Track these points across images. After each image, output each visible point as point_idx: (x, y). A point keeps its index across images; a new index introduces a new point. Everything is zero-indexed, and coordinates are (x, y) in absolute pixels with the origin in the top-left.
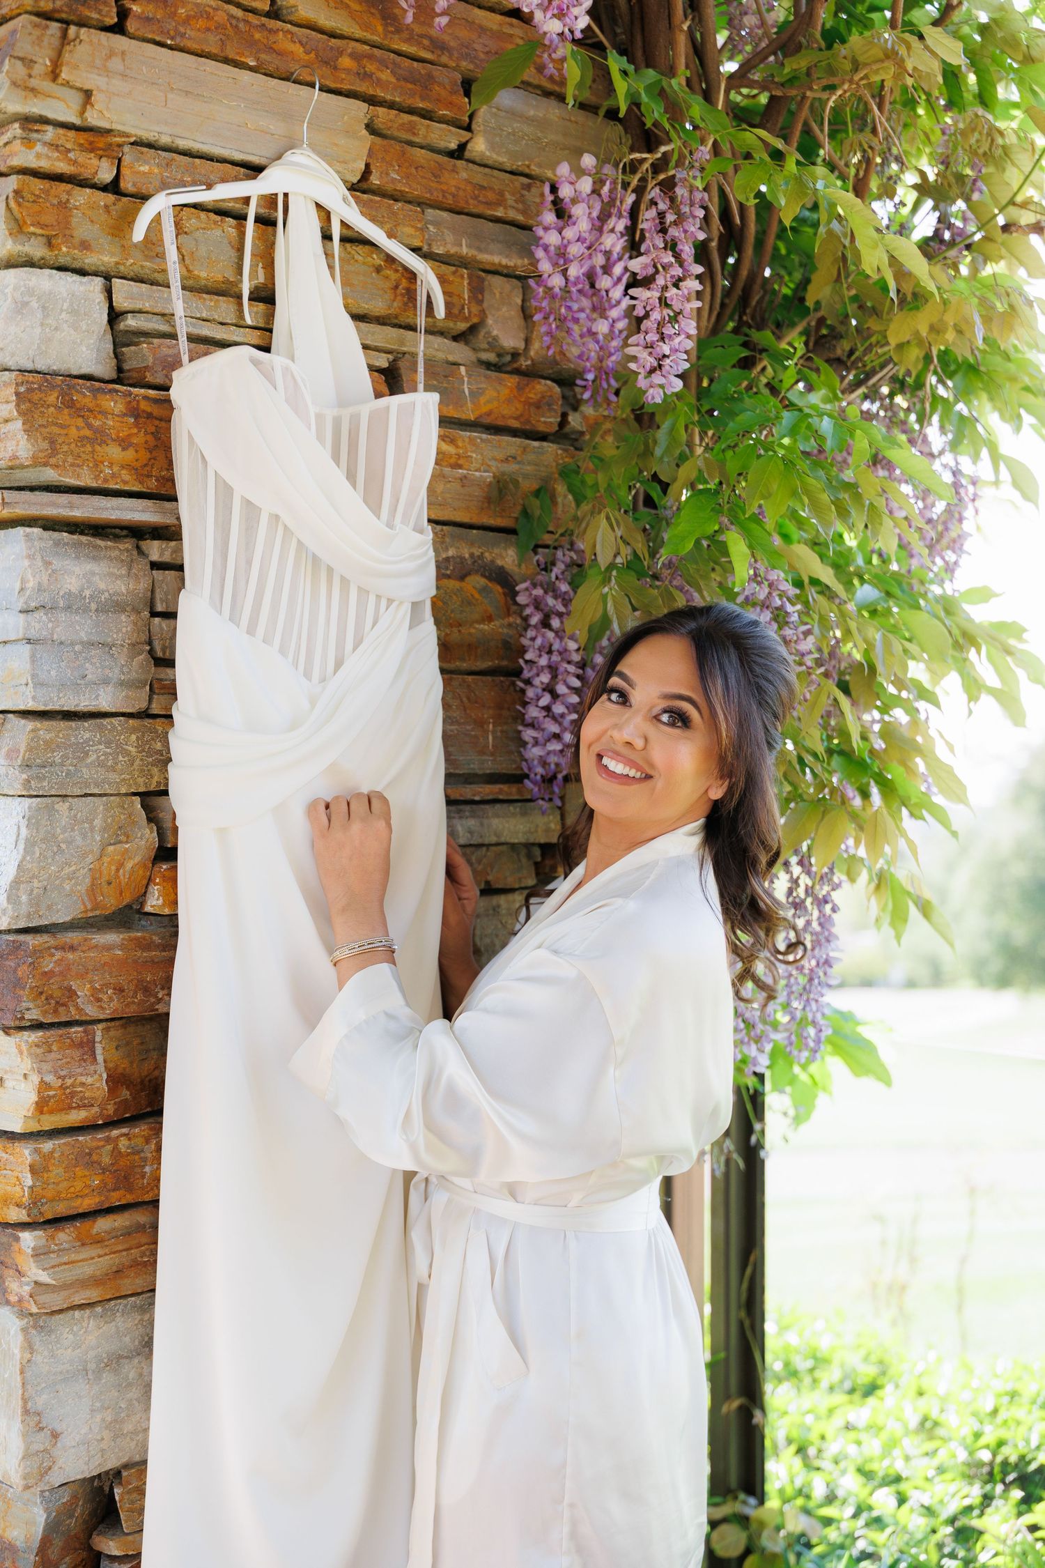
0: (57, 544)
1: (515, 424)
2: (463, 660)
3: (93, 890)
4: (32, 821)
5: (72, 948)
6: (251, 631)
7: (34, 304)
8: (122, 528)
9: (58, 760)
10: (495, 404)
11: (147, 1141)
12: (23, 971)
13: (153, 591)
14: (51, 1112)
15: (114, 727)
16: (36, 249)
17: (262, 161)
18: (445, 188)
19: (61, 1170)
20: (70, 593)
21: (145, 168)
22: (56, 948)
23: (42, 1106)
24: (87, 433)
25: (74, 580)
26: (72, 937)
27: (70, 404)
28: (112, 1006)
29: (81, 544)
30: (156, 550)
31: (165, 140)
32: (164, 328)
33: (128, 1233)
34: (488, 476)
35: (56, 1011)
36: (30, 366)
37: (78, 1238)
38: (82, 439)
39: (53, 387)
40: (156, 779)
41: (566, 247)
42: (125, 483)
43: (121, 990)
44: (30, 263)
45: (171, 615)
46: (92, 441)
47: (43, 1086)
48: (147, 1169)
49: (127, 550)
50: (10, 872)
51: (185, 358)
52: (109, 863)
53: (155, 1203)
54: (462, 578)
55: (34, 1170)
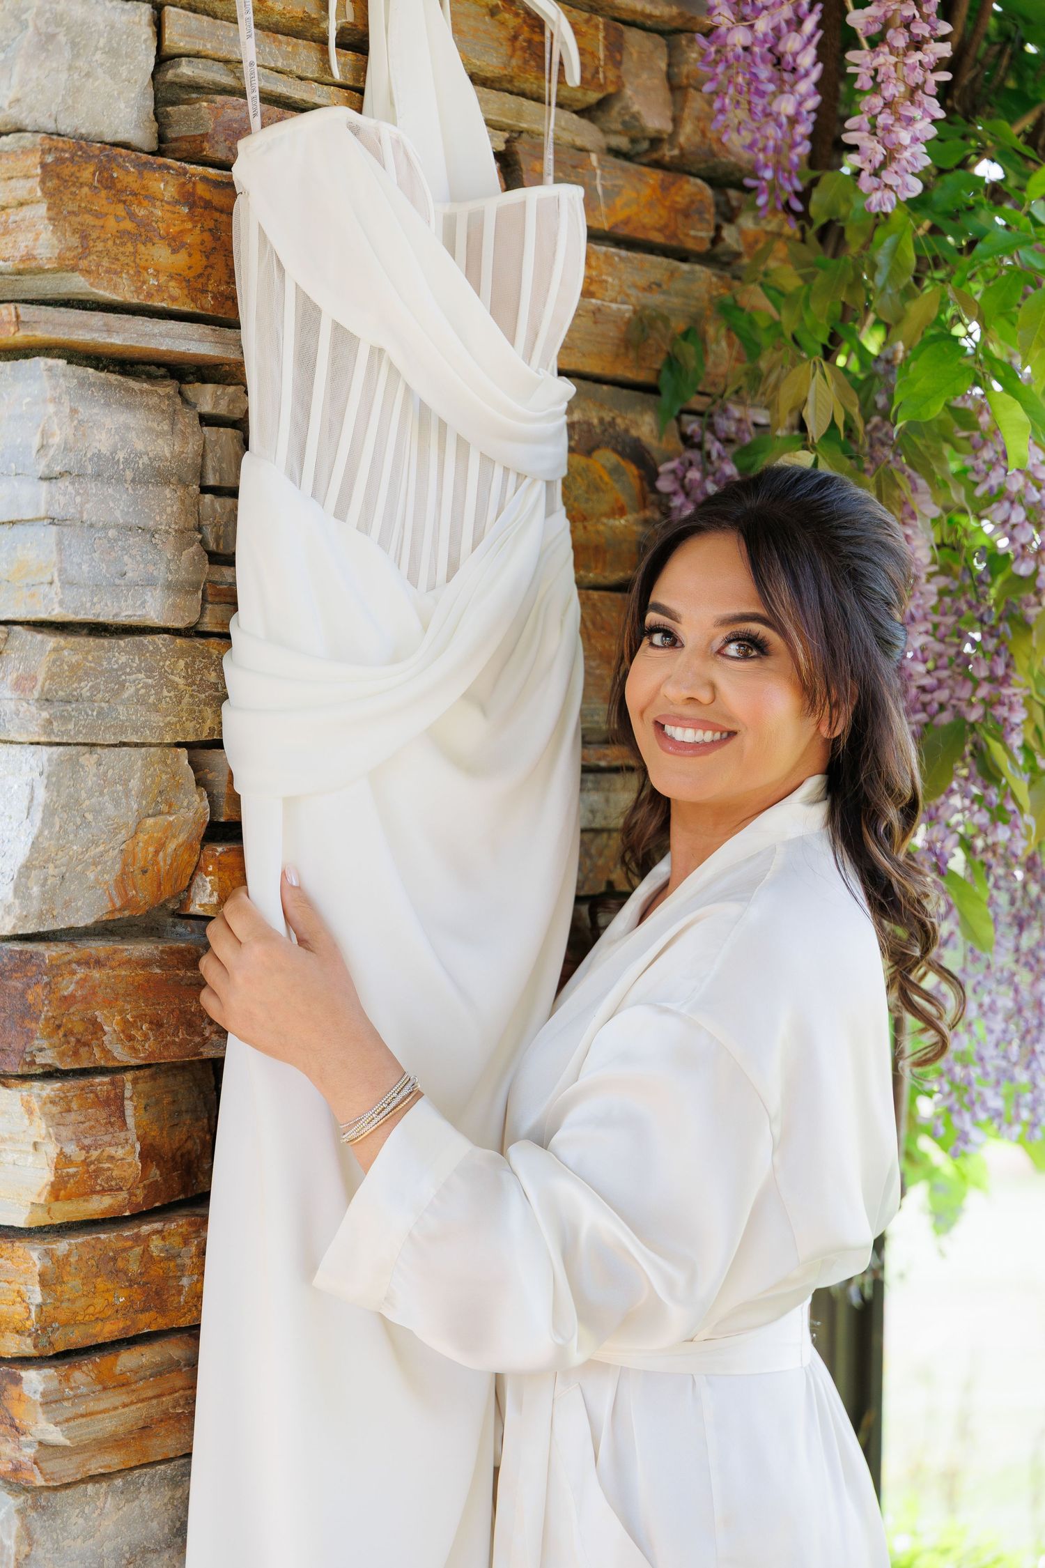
1: (658, 238)
3: (123, 880)
4: (54, 782)
5: (99, 963)
6: (341, 513)
7: (62, 38)
8: (159, 365)
9: (86, 693)
10: (634, 208)
11: (186, 1242)
12: (35, 994)
13: (203, 456)
14: (69, 1198)
15: (157, 649)
19: (78, 1282)
20: (99, 455)
22: (79, 963)
23: (58, 1190)
24: (128, 225)
25: (103, 436)
26: (97, 947)
27: (109, 183)
28: (148, 1047)
29: (110, 385)
30: (208, 398)
32: (226, 80)
33: (159, 1372)
34: (627, 309)
35: (76, 1053)
36: (51, 127)
37: (99, 1380)
38: (122, 233)
39: (88, 158)
40: (209, 723)
42: (174, 299)
45: (226, 492)
46: (134, 238)
47: (63, 1160)
48: (185, 1281)
49: (168, 397)
50: (20, 851)
51: (256, 122)
52: (147, 843)
53: (193, 1331)
54: (589, 452)
55: (44, 1282)
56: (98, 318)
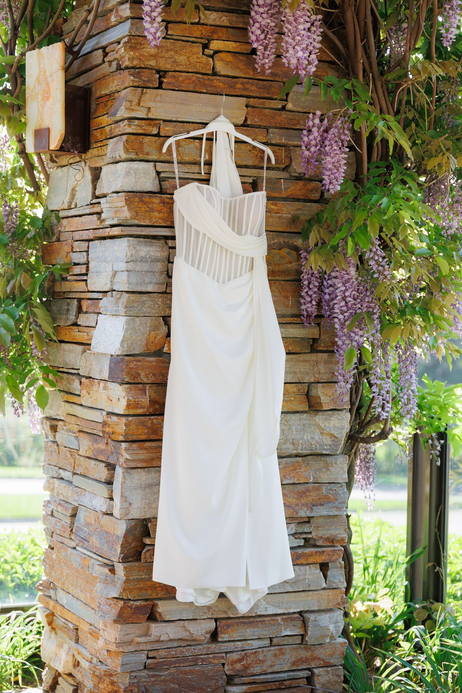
0: (139, 242)
1: (303, 198)
2: (280, 276)
3: (147, 344)
4: (127, 323)
5: (139, 361)
6: (198, 268)
7: (132, 172)
8: (161, 237)
9: (136, 306)
10: (294, 191)
12: (124, 367)
13: (169, 256)
14: (131, 408)
15: (154, 296)
16: (133, 156)
17: (207, 122)
18: (276, 121)
19: (134, 426)
20: (142, 257)
21: (168, 128)
22: (135, 361)
23: (128, 406)
24: (148, 209)
25: (143, 253)
26: (140, 358)
27: (142, 201)
28: (152, 379)
29: (147, 242)
30: (170, 243)
31: (174, 119)
32: (173, 176)
34: (290, 216)
35: (134, 379)
36: (131, 190)
37: (139, 447)
38: (146, 211)
39: (137, 197)
40: (167, 312)
41: (310, 142)
42: (160, 223)
43: (155, 375)
44: (132, 160)
45: (172, 263)
46: (149, 211)
47: (129, 400)
49: (163, 243)
50: (121, 338)
51: (178, 186)
52: (152, 337)
54: (280, 249)
55: (125, 425)
56: (140, 229)
